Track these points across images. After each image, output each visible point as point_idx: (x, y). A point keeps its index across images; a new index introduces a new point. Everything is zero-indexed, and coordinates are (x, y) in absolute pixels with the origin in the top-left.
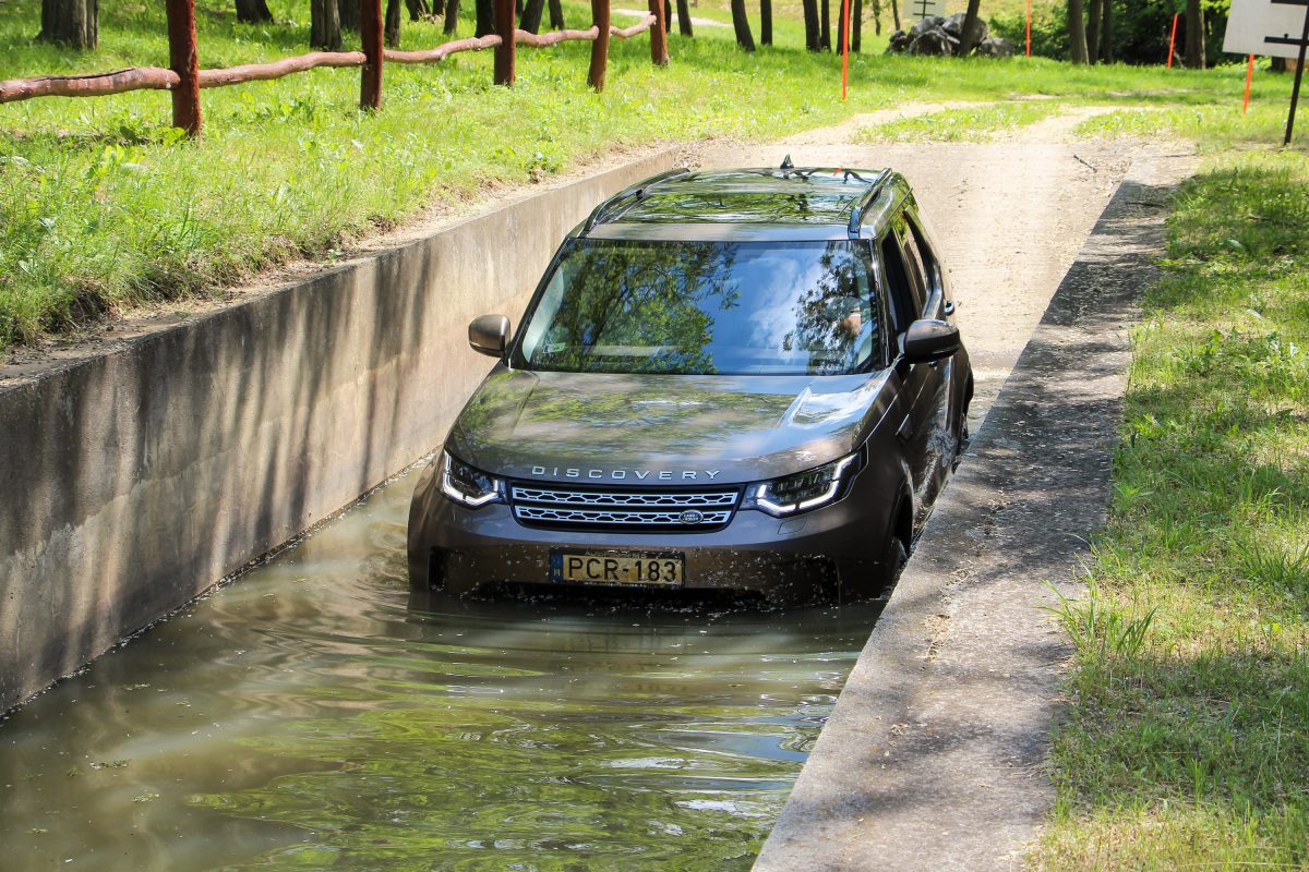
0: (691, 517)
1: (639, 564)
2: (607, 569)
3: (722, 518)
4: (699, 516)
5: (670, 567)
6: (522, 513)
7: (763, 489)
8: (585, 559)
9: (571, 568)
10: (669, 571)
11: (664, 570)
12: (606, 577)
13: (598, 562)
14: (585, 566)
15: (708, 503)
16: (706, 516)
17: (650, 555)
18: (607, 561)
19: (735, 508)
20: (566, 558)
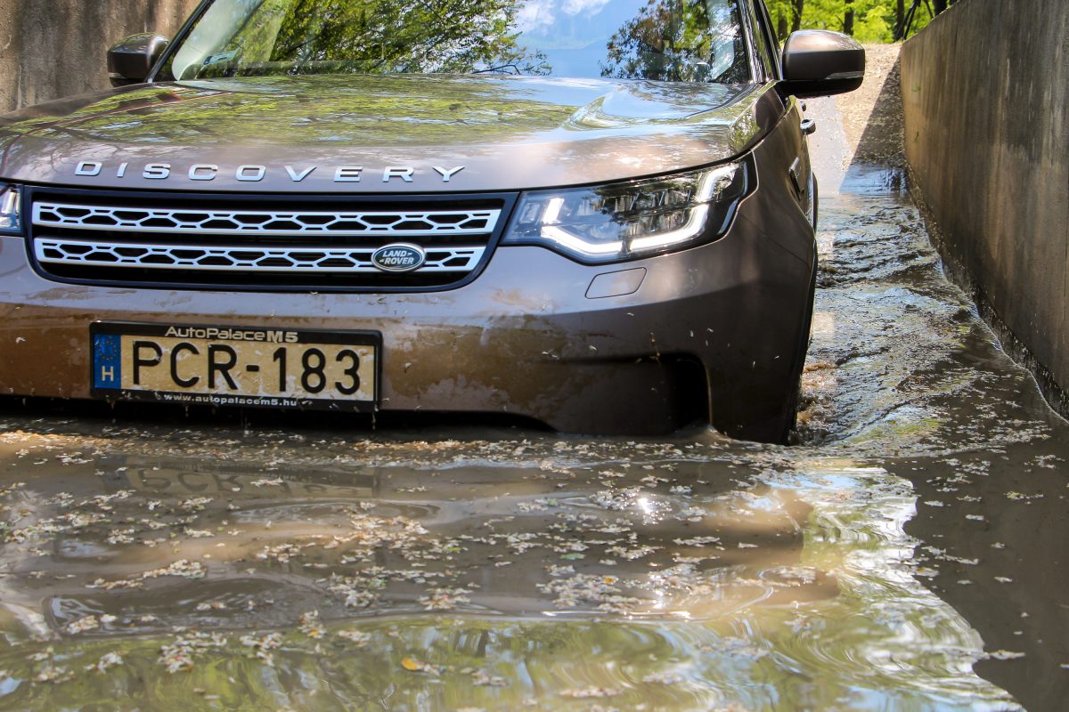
0: (399, 258)
1: (280, 355)
2: (213, 367)
3: (464, 261)
4: (416, 255)
5: (348, 363)
6: (48, 253)
7: (555, 205)
8: (167, 346)
9: (138, 363)
10: (347, 372)
11: (336, 371)
12: (211, 385)
13: (194, 351)
14: (166, 363)
15: (436, 230)
16: (431, 256)
17: (304, 337)
18: (212, 350)
19: (493, 242)
20: (127, 342)
